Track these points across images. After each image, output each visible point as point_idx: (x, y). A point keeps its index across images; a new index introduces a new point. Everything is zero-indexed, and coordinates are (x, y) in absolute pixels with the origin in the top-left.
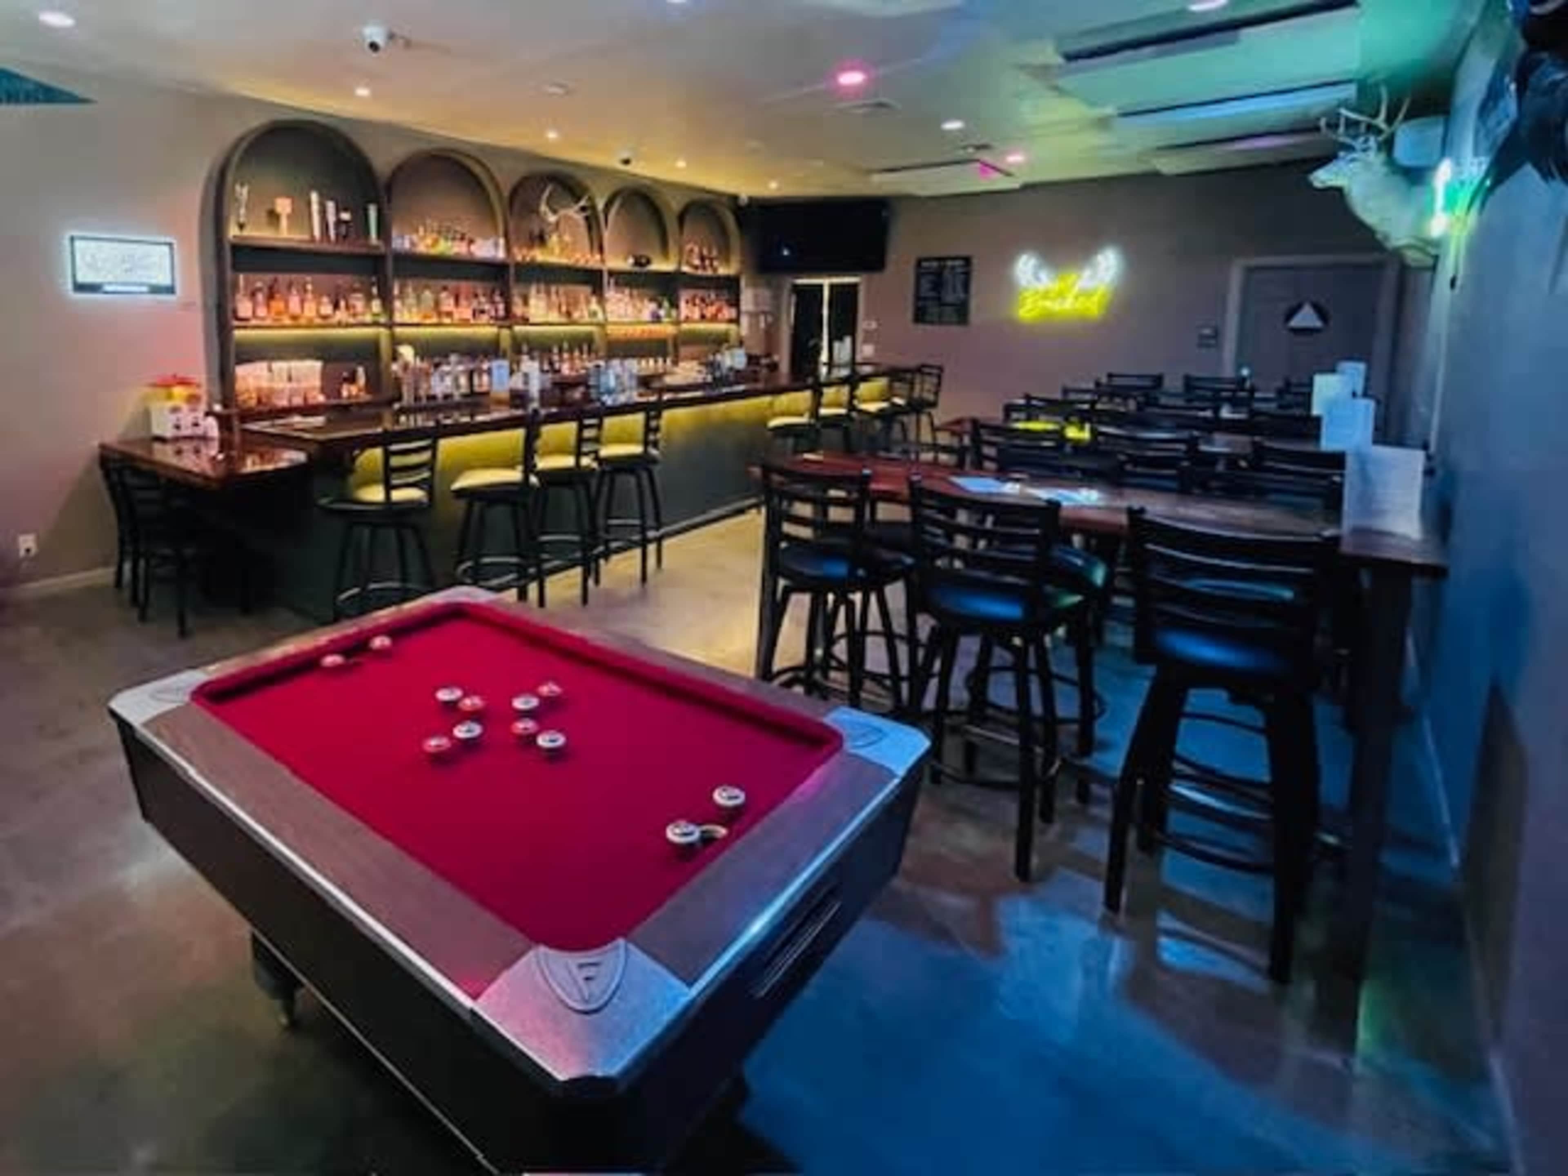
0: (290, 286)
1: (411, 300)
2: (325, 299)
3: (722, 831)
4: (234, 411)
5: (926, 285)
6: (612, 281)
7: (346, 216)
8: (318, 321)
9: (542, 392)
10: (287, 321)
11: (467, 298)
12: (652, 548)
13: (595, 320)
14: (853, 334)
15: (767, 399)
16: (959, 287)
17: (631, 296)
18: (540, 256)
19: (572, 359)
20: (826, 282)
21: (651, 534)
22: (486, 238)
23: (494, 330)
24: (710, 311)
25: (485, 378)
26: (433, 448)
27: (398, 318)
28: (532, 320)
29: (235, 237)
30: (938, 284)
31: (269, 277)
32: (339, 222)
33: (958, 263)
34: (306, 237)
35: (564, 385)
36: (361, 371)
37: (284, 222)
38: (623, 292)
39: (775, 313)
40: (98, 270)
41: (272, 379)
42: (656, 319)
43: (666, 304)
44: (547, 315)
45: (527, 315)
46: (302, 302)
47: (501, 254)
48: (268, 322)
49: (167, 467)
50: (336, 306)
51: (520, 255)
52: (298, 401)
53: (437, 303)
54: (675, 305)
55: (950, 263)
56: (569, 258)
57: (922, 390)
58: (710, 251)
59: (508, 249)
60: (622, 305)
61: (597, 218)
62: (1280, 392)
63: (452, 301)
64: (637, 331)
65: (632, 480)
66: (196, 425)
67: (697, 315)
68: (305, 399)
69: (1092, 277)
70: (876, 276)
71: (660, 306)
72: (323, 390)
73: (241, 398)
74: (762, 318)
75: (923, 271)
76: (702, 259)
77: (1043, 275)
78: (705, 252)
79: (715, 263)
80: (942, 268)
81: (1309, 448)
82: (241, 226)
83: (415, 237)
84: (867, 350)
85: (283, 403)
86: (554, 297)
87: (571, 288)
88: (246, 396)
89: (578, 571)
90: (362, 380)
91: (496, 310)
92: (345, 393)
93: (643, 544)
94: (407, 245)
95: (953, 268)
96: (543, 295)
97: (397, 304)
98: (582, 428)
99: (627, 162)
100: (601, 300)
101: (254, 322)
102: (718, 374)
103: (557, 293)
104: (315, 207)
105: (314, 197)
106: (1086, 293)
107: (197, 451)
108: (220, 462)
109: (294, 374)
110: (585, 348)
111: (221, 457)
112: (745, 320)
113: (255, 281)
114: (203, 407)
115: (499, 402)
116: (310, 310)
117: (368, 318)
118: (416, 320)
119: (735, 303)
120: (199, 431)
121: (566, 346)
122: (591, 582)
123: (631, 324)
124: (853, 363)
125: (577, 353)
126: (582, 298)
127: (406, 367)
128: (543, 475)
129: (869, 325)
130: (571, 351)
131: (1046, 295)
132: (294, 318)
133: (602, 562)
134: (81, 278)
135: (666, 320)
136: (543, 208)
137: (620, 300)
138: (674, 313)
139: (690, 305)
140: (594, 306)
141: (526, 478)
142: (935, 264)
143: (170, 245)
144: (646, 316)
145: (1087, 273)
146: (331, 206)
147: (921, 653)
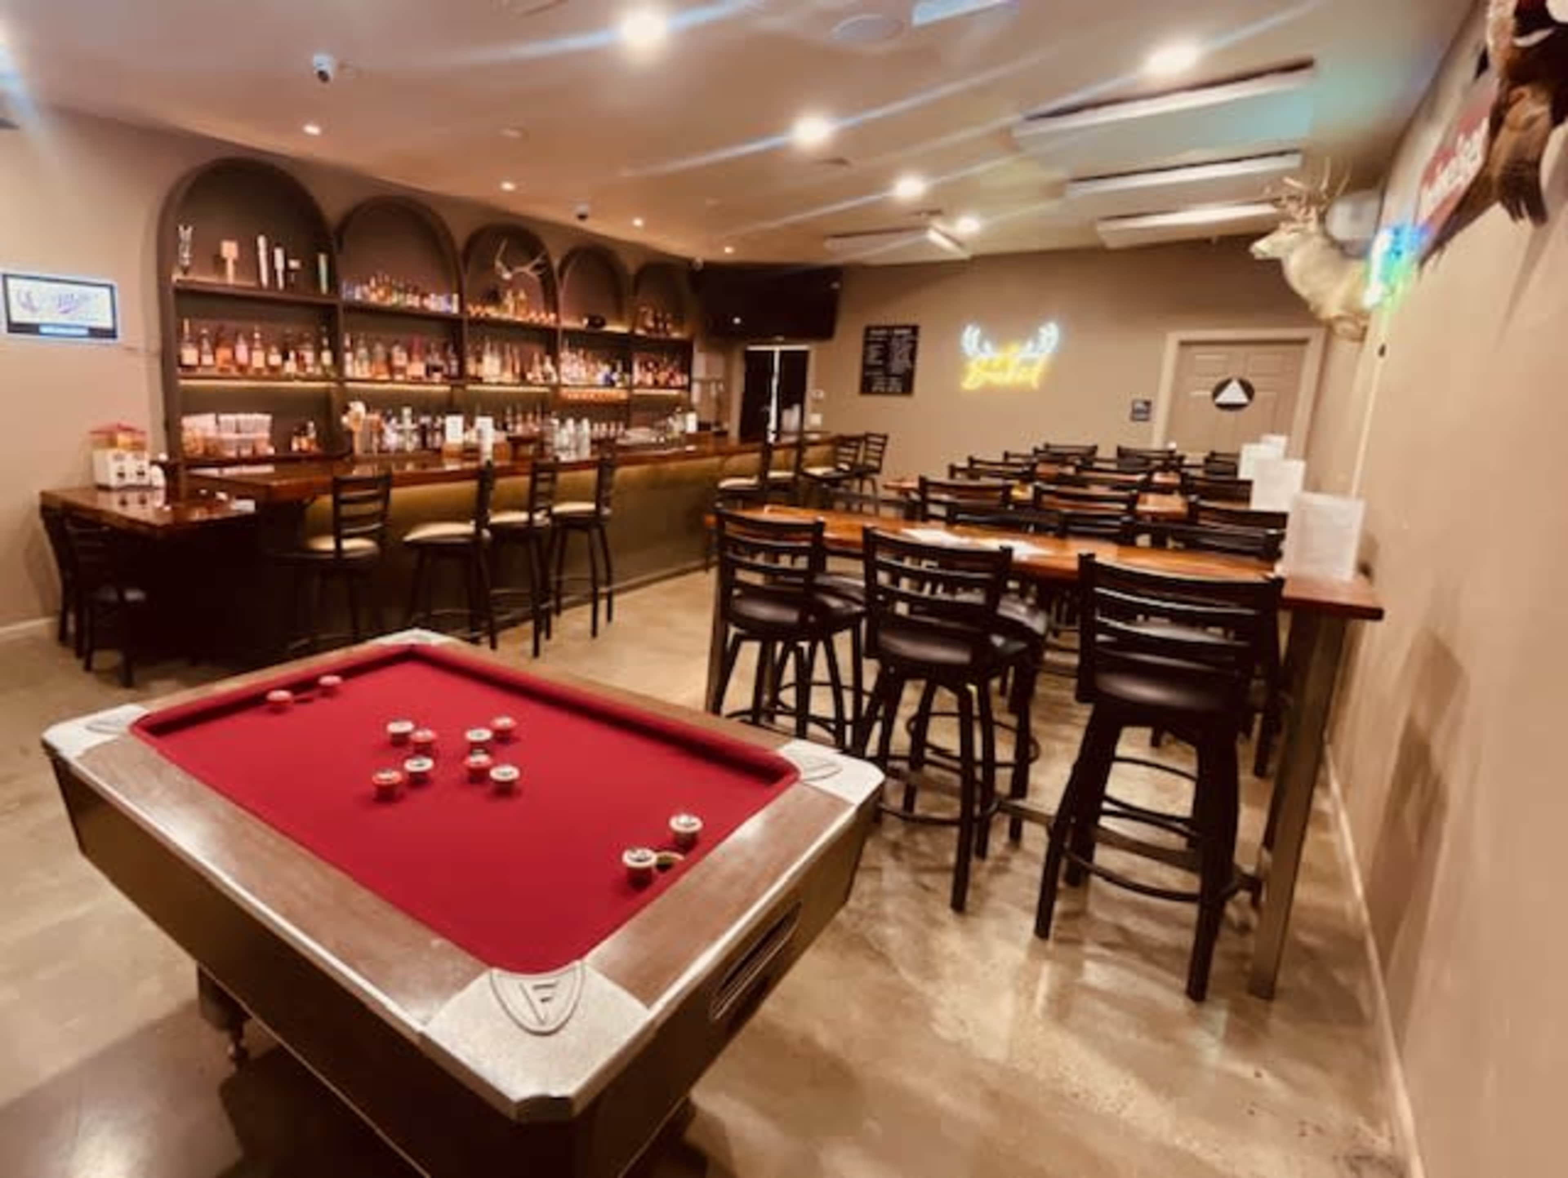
0: (236, 335)
1: (362, 352)
2: (274, 350)
3: (679, 857)
4: (180, 459)
5: (874, 353)
6: (567, 343)
7: (294, 264)
8: (266, 373)
9: (495, 446)
10: (234, 372)
11: (419, 353)
12: (603, 604)
13: (548, 382)
14: (801, 401)
15: (716, 460)
16: (906, 356)
17: (585, 356)
18: (492, 312)
19: (525, 420)
20: (777, 349)
21: (603, 590)
22: (439, 293)
23: (446, 389)
24: (663, 377)
25: (438, 437)
26: (385, 497)
27: (349, 371)
28: (485, 380)
29: (178, 281)
30: (886, 354)
31: (215, 324)
32: (287, 270)
33: (905, 332)
34: (252, 284)
35: (516, 442)
36: (311, 425)
37: (230, 268)
38: (577, 353)
39: (727, 381)
40: (33, 309)
41: (219, 430)
42: (610, 383)
43: (619, 367)
44: (501, 375)
45: (480, 374)
46: (250, 350)
47: (455, 309)
48: (215, 372)
49: (109, 514)
50: (286, 357)
51: (474, 310)
52: (246, 452)
53: (389, 358)
54: (628, 369)
55: (897, 332)
56: (524, 316)
57: (866, 457)
58: (664, 315)
59: (462, 306)
60: (576, 366)
61: (552, 275)
62: (1207, 461)
63: (404, 355)
64: (590, 394)
65: (584, 537)
66: (141, 474)
67: (649, 380)
68: (254, 451)
69: (1034, 350)
70: (826, 344)
71: (614, 369)
72: (272, 442)
73: (187, 448)
74: (713, 386)
75: (871, 339)
76: (656, 320)
77: (988, 346)
78: (659, 315)
79: (669, 326)
80: (889, 337)
81: (1240, 507)
82: (186, 271)
83: (366, 289)
84: (815, 420)
85: (232, 454)
86: (508, 357)
87: (526, 347)
88: (193, 445)
89: (529, 626)
90: (312, 435)
91: (450, 366)
92: (295, 446)
93: (594, 599)
94: (358, 297)
95: (900, 336)
96: (496, 353)
97: (348, 357)
98: (534, 481)
99: (582, 217)
100: (556, 362)
101: (200, 371)
102: (669, 437)
103: (511, 351)
104: (262, 254)
105: (262, 241)
106: (1029, 363)
107: (143, 502)
108: (166, 513)
109: (242, 426)
110: (539, 409)
111: (167, 508)
112: (696, 388)
113: (200, 328)
114: (147, 456)
115: (452, 455)
116: (258, 359)
117: (319, 372)
118: (367, 375)
119: (686, 368)
120: (145, 481)
121: (519, 407)
122: (543, 635)
123: (585, 387)
124: (801, 432)
125: (530, 416)
126: (536, 357)
127: (357, 419)
128: (496, 529)
129: (817, 393)
130: (525, 414)
131: (989, 368)
132: (242, 368)
133: (554, 619)
134: (16, 318)
135: (619, 385)
136: (499, 264)
137: (573, 361)
138: (627, 377)
139: (643, 369)
140: (549, 367)
141: (478, 532)
142: (883, 332)
143: (111, 288)
144: (600, 378)
145: (1030, 345)
146: (279, 254)
147: (866, 700)
